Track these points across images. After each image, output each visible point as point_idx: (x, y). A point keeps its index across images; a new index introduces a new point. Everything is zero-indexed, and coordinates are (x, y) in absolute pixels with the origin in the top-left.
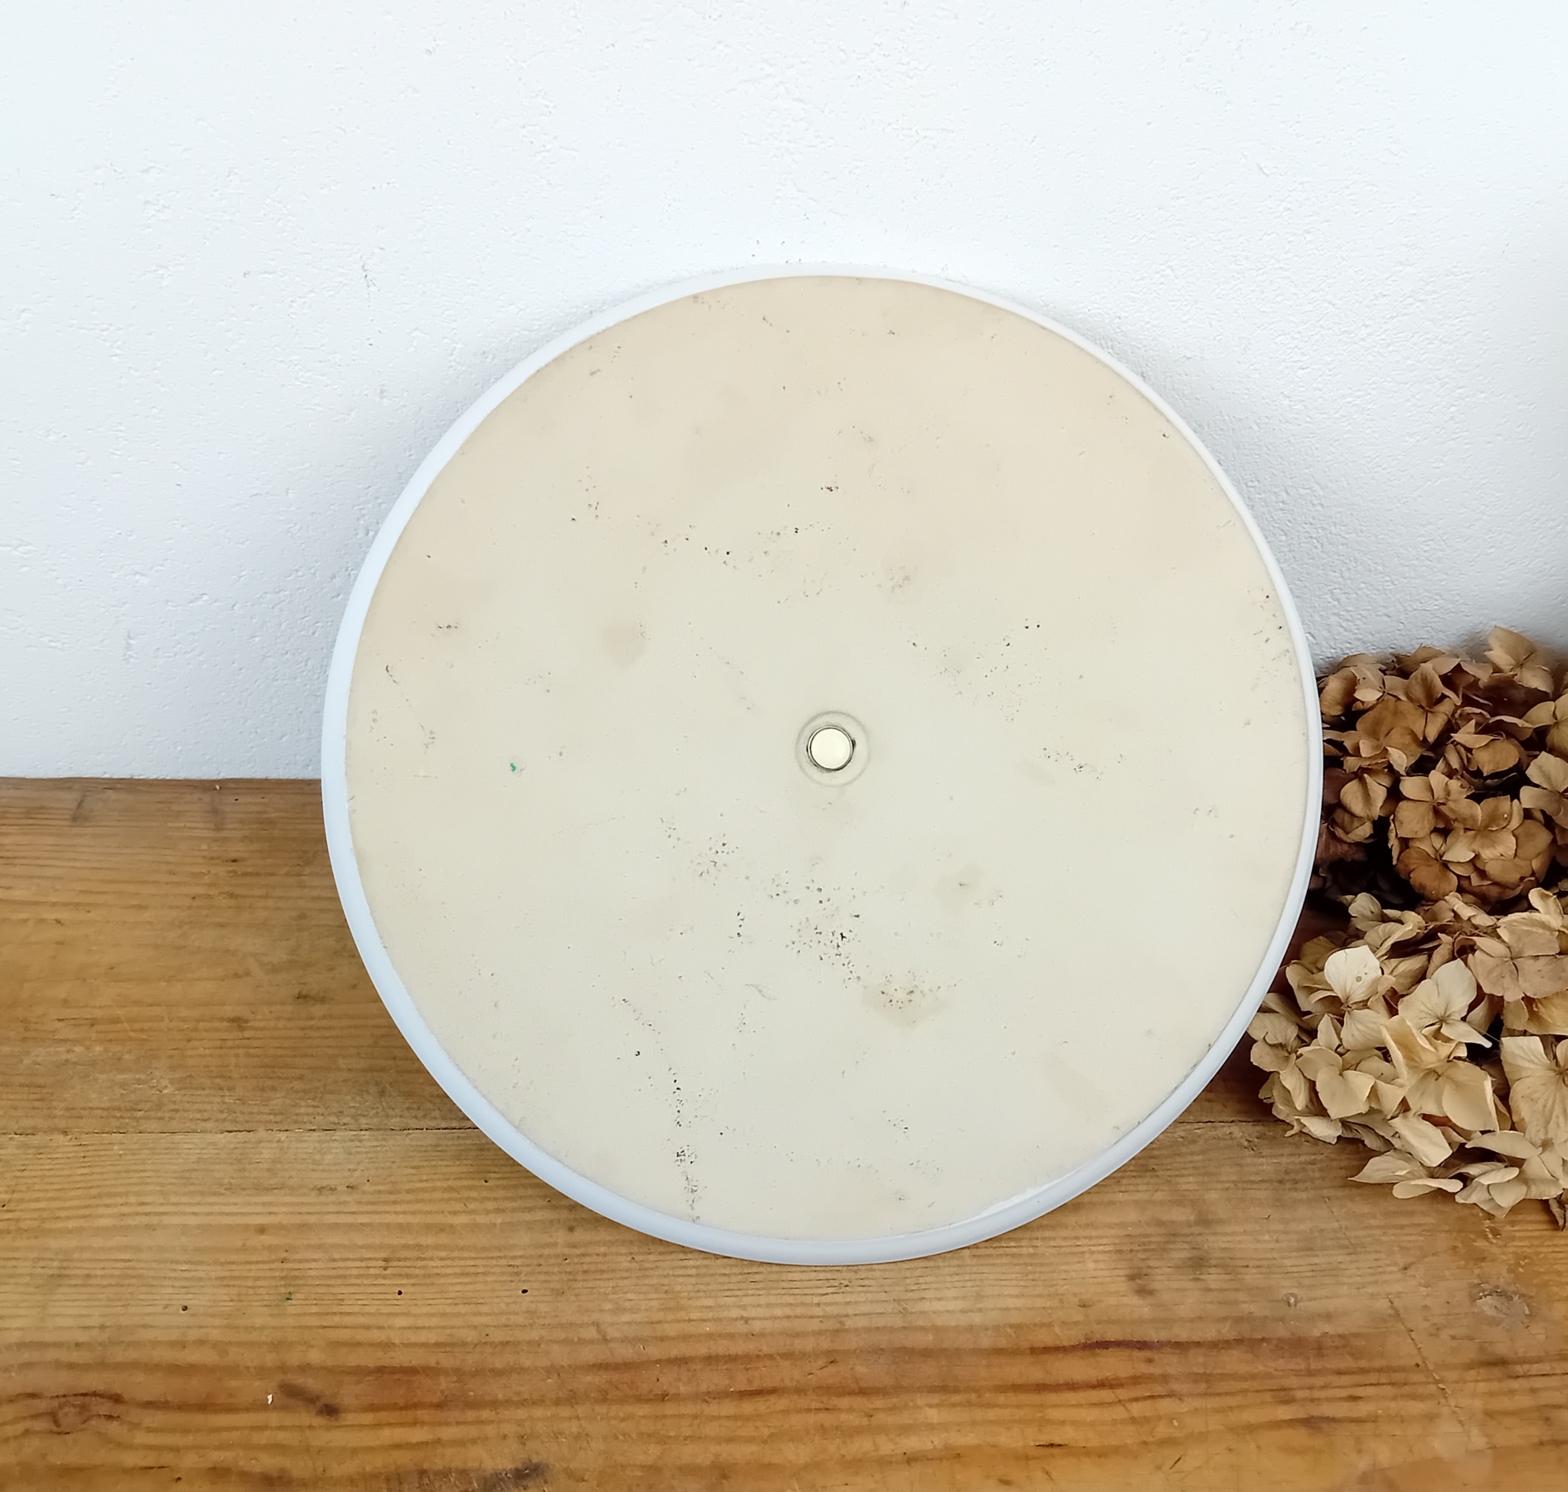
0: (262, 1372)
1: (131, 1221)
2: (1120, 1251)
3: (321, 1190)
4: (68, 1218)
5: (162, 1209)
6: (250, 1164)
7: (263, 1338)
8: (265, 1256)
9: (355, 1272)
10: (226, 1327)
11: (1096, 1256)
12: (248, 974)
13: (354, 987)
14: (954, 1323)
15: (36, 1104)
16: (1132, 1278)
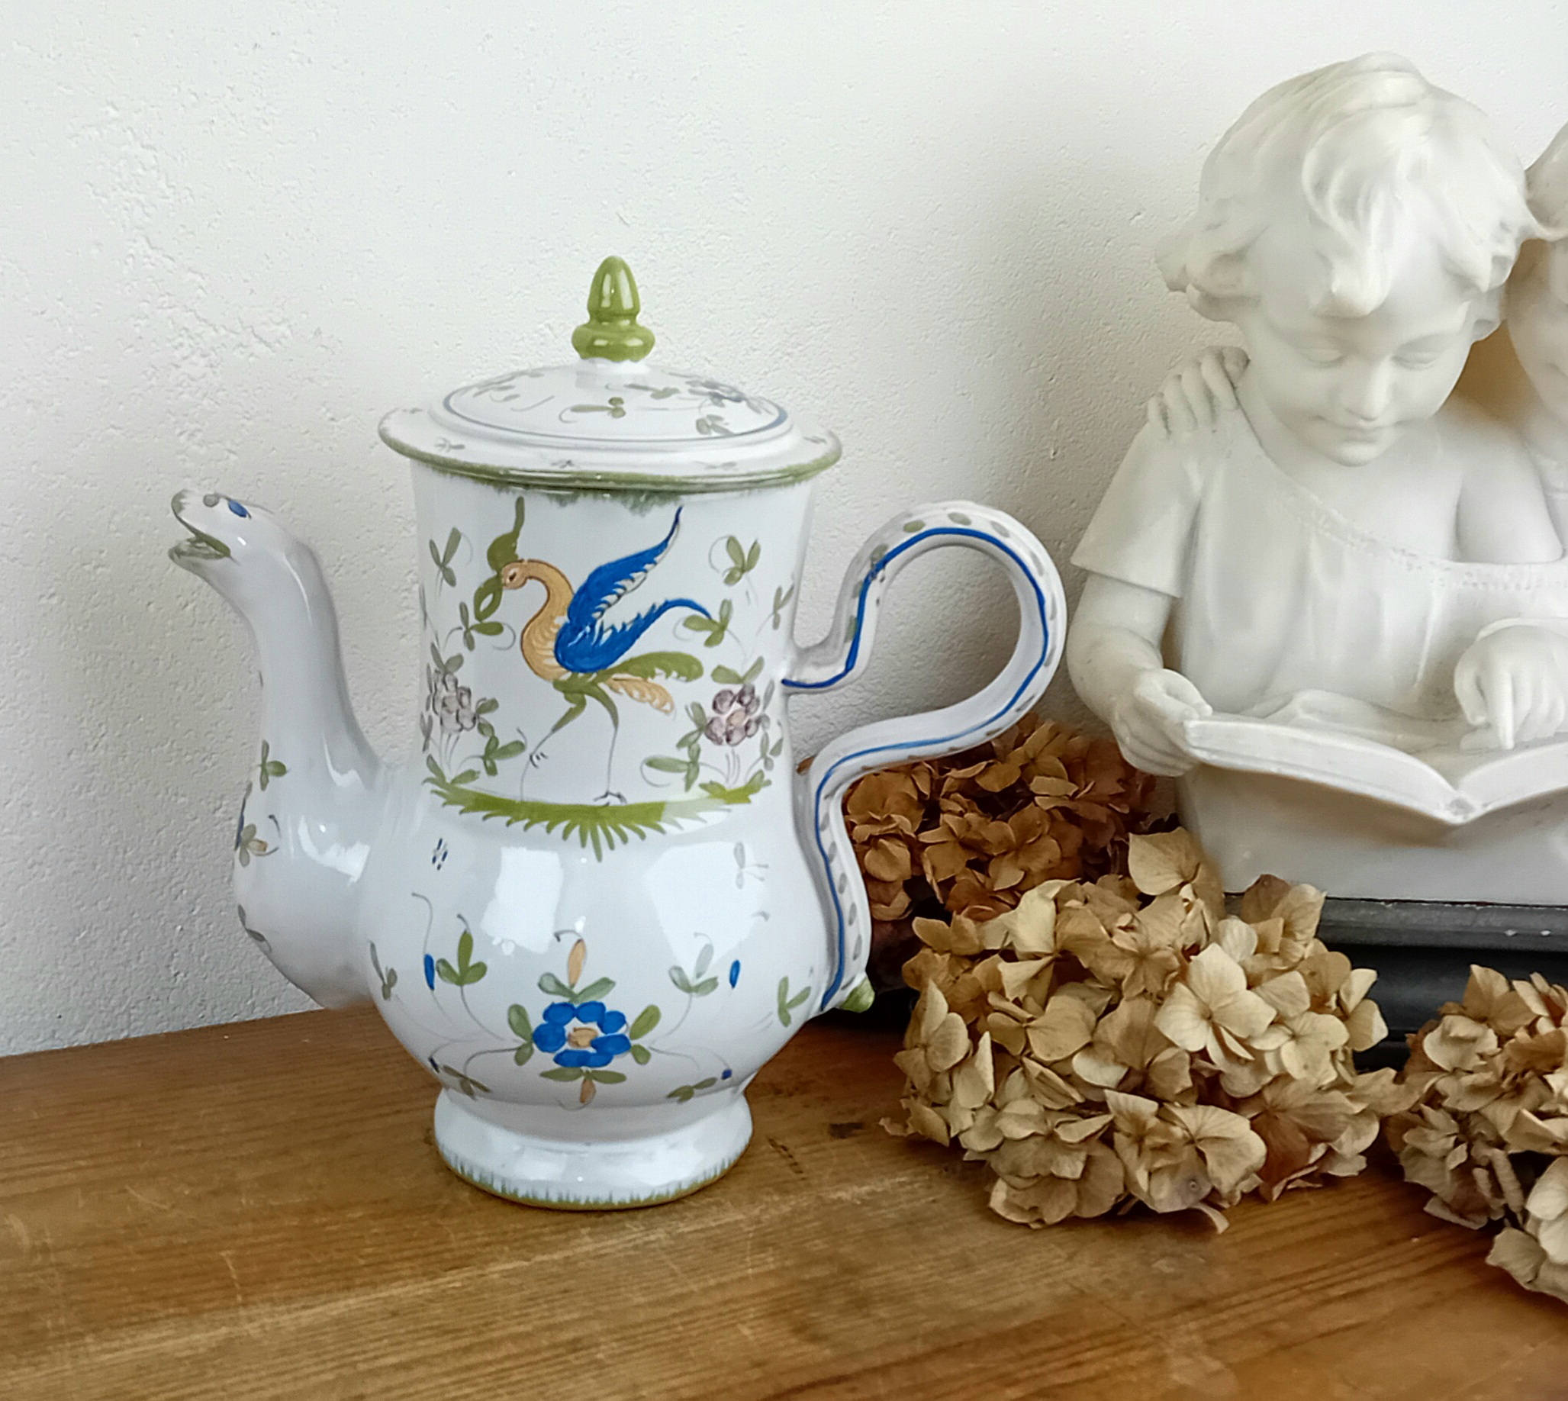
11: (748, 1324)
16: (797, 1332)
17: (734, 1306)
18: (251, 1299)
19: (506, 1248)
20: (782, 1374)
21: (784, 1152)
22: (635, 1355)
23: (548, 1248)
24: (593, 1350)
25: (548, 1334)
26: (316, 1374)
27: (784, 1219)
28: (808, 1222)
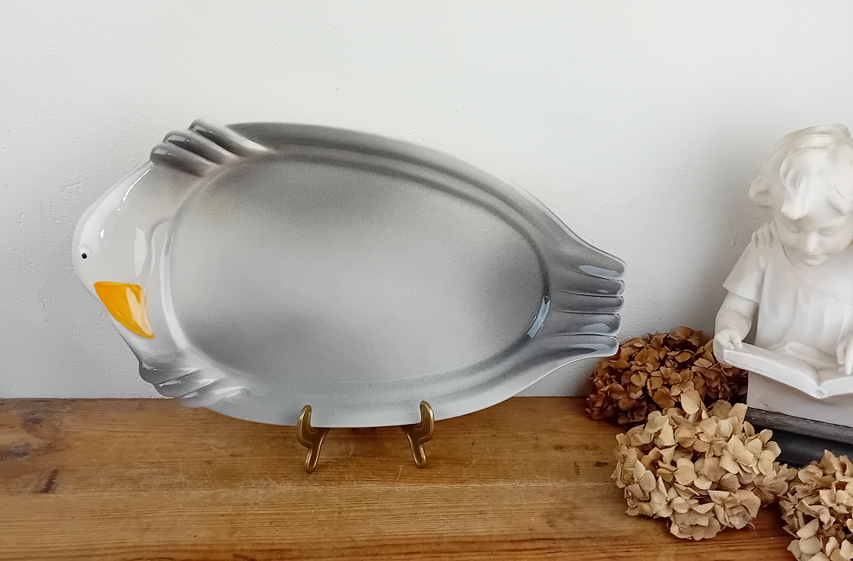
0: (226, 551)
1: (172, 514)
2: (544, 516)
3: (245, 505)
4: (148, 513)
5: (184, 511)
6: (217, 498)
7: (226, 543)
8: (225, 522)
9: (259, 526)
10: (212, 540)
11: (535, 517)
12: (211, 449)
13: (253, 452)
14: (483, 535)
15: (133, 484)
16: (548, 522)
17: (534, 511)
18: (401, 480)
19: (477, 480)
20: (536, 534)
21: (577, 468)
22: (497, 519)
23: (489, 482)
24: (486, 515)
25: (475, 507)
26: (407, 504)
27: (564, 488)
28: (570, 491)
